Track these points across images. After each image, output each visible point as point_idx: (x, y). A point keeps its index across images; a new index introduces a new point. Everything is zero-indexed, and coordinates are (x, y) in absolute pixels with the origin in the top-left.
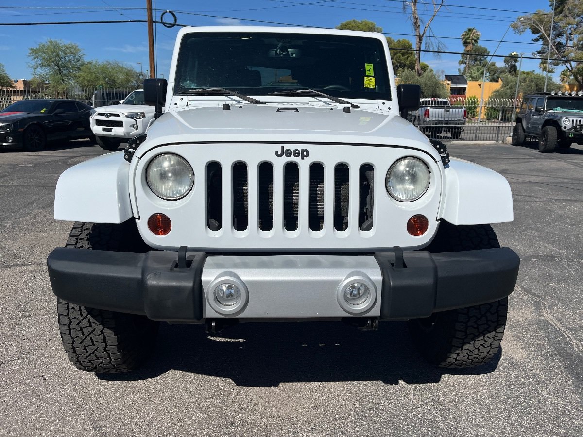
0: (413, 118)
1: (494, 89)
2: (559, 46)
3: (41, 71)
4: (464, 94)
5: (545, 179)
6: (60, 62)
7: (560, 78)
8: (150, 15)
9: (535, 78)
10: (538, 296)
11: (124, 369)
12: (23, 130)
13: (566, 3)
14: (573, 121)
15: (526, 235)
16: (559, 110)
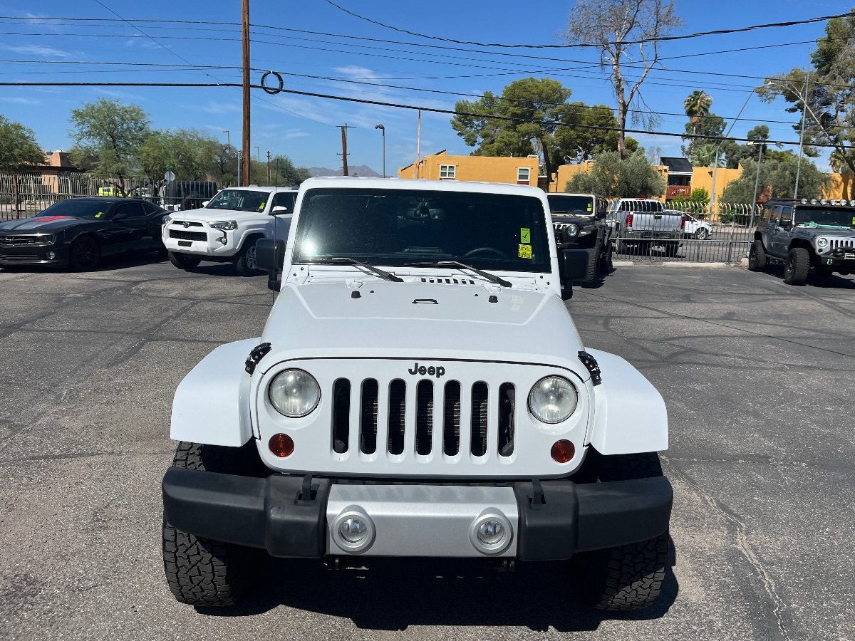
0: (608, 231)
1: (731, 180)
2: (827, 117)
3: (87, 142)
4: (688, 184)
5: (783, 331)
6: (116, 131)
7: (829, 162)
8: (247, 78)
9: (790, 166)
10: (736, 516)
11: (229, 602)
12: (70, 242)
13: (835, 60)
14: (832, 241)
15: (738, 422)
16: (812, 225)
